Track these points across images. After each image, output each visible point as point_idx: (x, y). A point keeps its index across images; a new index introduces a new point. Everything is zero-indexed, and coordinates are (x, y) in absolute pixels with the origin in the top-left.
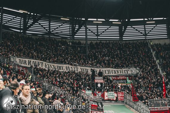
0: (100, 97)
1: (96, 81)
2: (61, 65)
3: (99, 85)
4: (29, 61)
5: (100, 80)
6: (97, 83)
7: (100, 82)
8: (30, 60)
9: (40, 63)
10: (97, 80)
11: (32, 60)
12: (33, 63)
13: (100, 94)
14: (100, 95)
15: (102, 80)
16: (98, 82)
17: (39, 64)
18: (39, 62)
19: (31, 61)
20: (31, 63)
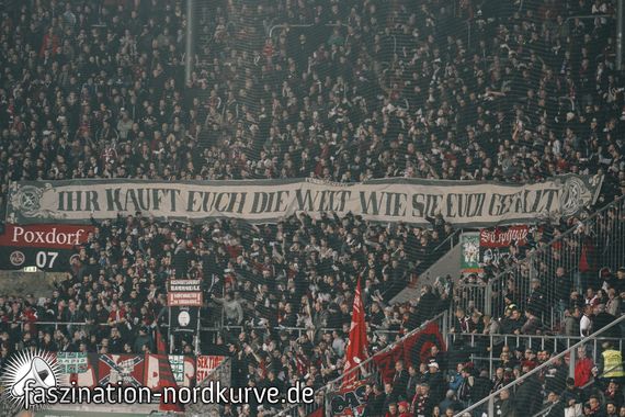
0: (129, 379)
1: (173, 300)
2: (275, 189)
3: (184, 318)
4: (109, 192)
5: (188, 296)
6: (177, 310)
7: (187, 302)
8: (114, 187)
9: (160, 194)
10: (179, 295)
11: (124, 188)
12: (130, 199)
13: (128, 365)
14: (126, 371)
15: (194, 295)
16: (182, 302)
17: (157, 201)
18: (155, 191)
19: (117, 192)
20: (122, 200)
